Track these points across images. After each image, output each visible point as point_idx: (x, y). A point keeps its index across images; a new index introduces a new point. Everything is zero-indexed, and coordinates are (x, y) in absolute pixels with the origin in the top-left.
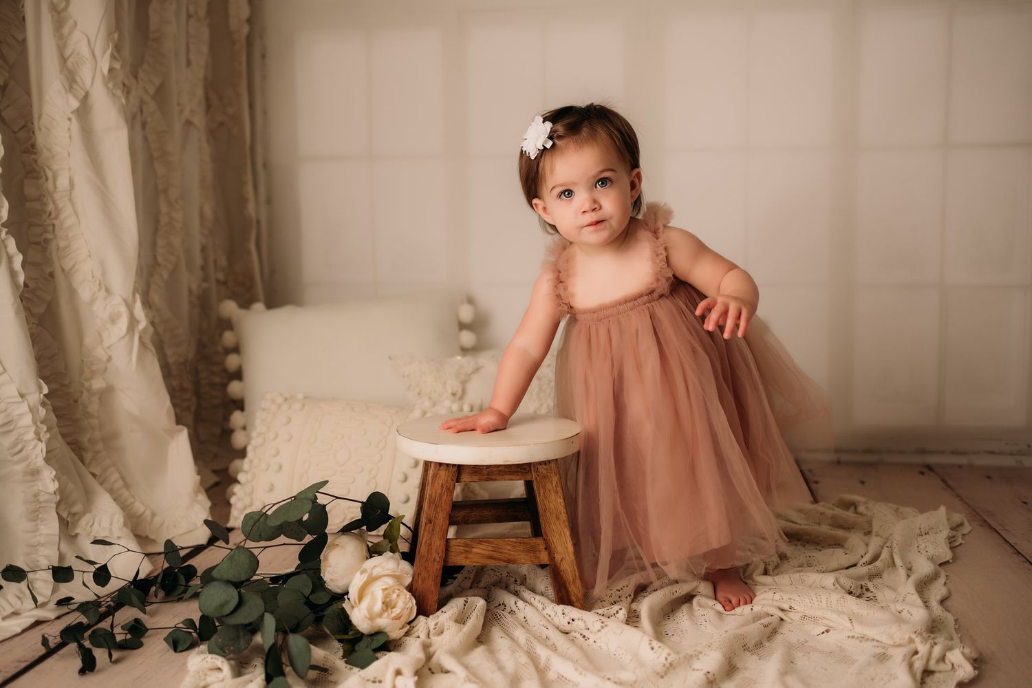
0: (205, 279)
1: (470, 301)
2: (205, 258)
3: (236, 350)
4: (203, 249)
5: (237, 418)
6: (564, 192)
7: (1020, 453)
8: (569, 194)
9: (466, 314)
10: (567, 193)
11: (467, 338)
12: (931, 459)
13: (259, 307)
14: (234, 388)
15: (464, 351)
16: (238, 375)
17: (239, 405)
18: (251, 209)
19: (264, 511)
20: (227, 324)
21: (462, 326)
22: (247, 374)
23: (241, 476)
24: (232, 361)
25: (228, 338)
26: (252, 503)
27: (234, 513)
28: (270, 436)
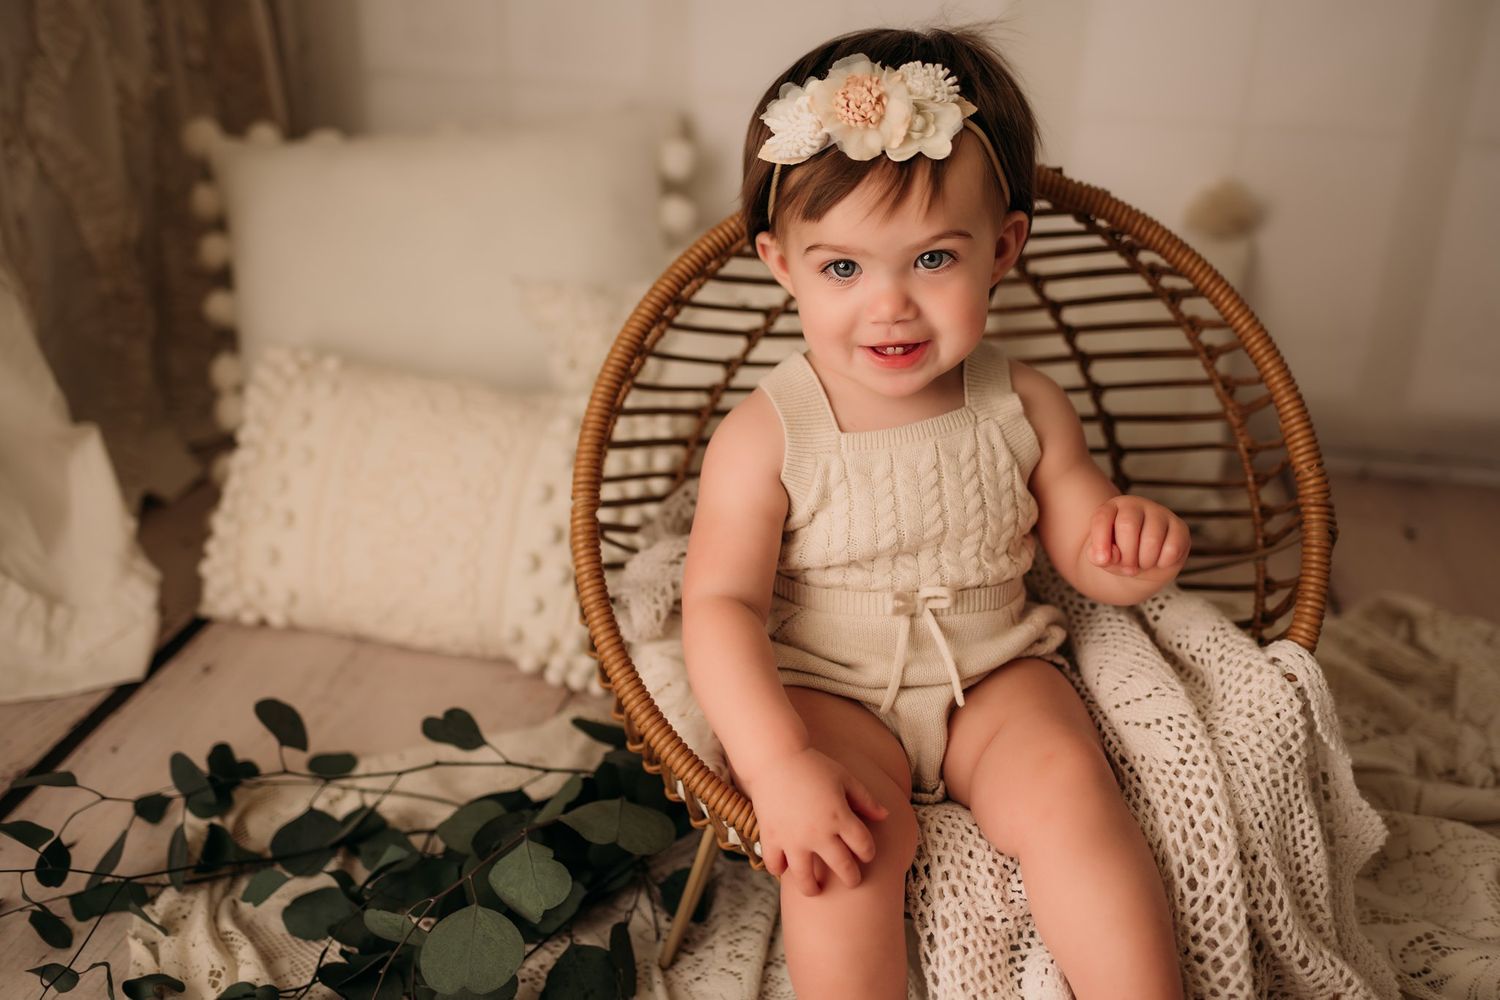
0: (161, 64)
1: (687, 131)
3: (220, 224)
5: (224, 370)
6: (836, 263)
8: (846, 268)
9: (677, 160)
10: (842, 265)
11: (677, 213)
13: (264, 134)
14: (218, 306)
15: (672, 241)
16: (224, 278)
17: (227, 339)
20: (204, 171)
21: (670, 187)
22: (242, 278)
23: (220, 523)
24: (213, 249)
25: (204, 199)
26: (239, 582)
27: (209, 594)
28: (272, 447)
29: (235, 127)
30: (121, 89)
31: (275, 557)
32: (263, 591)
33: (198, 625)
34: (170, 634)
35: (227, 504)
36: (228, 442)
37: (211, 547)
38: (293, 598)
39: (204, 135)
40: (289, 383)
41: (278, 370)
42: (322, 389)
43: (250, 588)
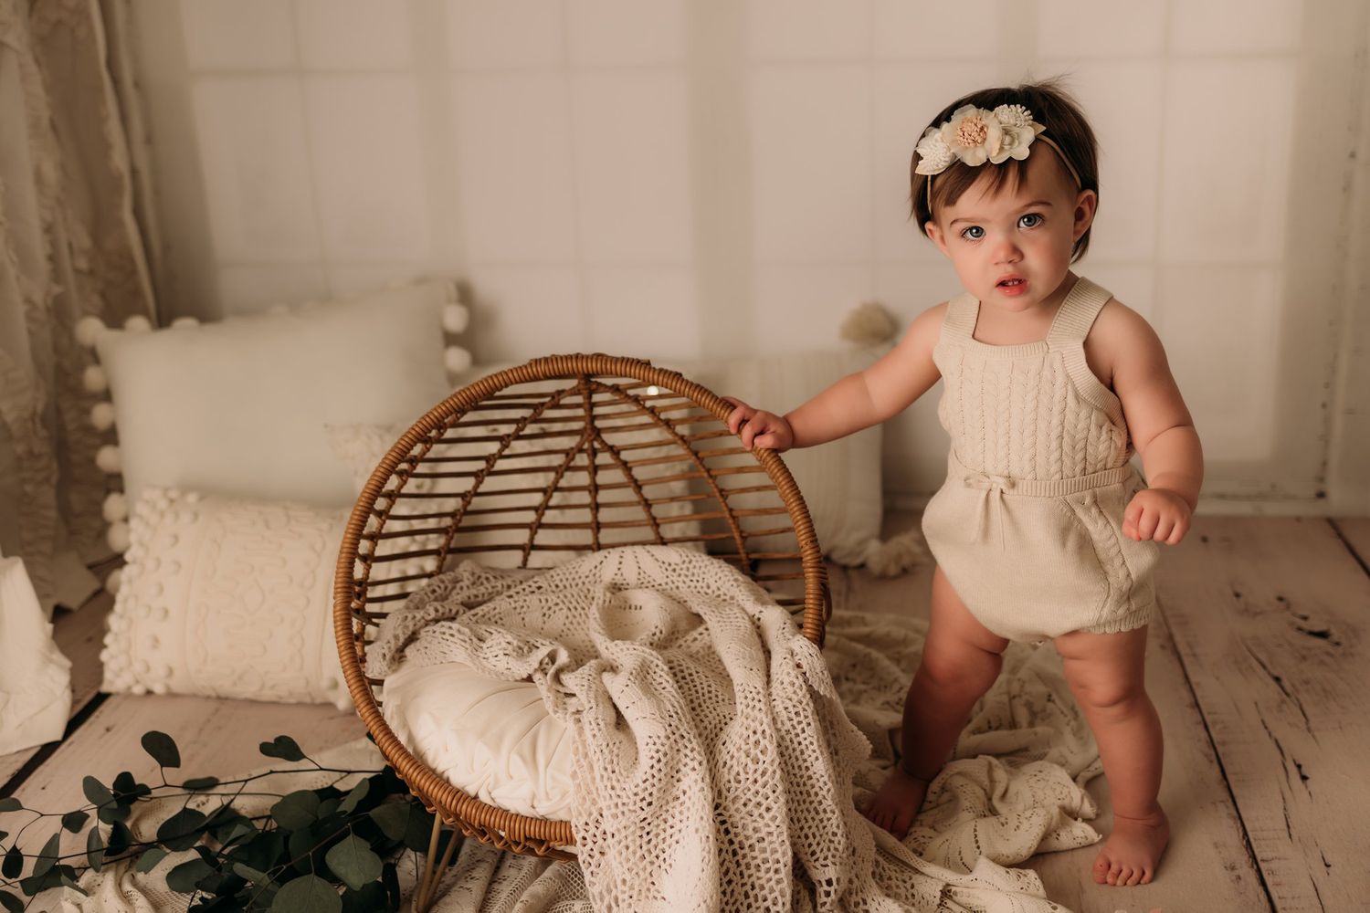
0: (57, 275)
1: (465, 295)
2: (54, 244)
3: (107, 396)
4: (49, 229)
5: (113, 505)
6: (970, 229)
7: (1261, 497)
8: (978, 232)
9: (455, 319)
10: (974, 231)
11: (456, 359)
13: (138, 323)
14: (106, 458)
15: (453, 380)
16: (110, 436)
17: (114, 482)
18: (119, 160)
20: (93, 356)
21: (450, 339)
22: (125, 435)
23: (113, 621)
24: (101, 415)
25: (93, 378)
26: (130, 663)
27: (108, 675)
28: (150, 564)
29: (114, 320)
30: (28, 301)
31: (156, 643)
32: (148, 669)
33: (101, 698)
34: (79, 707)
35: (118, 607)
36: (118, 561)
37: (108, 640)
38: (170, 672)
39: (91, 330)
40: (162, 514)
41: (153, 506)
42: (186, 518)
43: (138, 667)
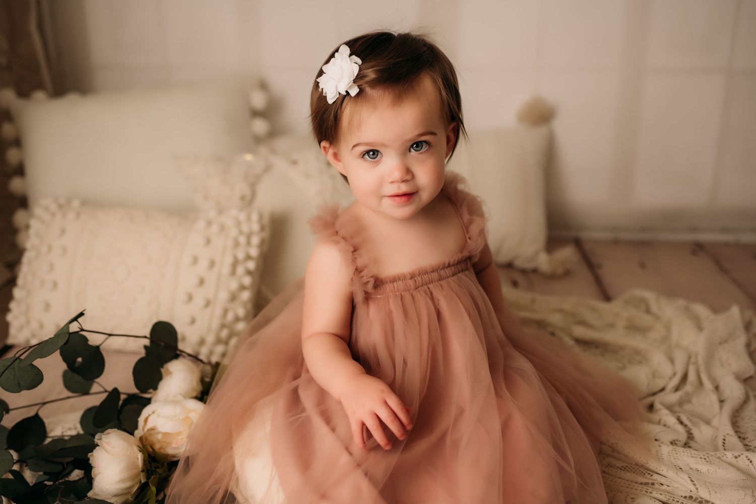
1: (263, 86)
3: (17, 143)
5: (20, 217)
6: (368, 152)
8: (374, 154)
9: (258, 100)
10: (371, 153)
11: (260, 126)
12: (703, 237)
13: (39, 95)
14: (16, 184)
15: (258, 140)
16: (20, 171)
17: (23, 202)
19: (17, 356)
20: (7, 116)
21: (255, 114)
22: (30, 168)
23: (17, 292)
24: (13, 155)
25: (8, 131)
26: (28, 322)
27: (13, 331)
28: (44, 249)
29: (24, 93)
31: (47, 307)
32: (41, 326)
33: (6, 349)
35: (20, 281)
37: (13, 305)
39: (7, 97)
40: (53, 215)
41: (47, 209)
42: (71, 216)
43: (34, 325)
